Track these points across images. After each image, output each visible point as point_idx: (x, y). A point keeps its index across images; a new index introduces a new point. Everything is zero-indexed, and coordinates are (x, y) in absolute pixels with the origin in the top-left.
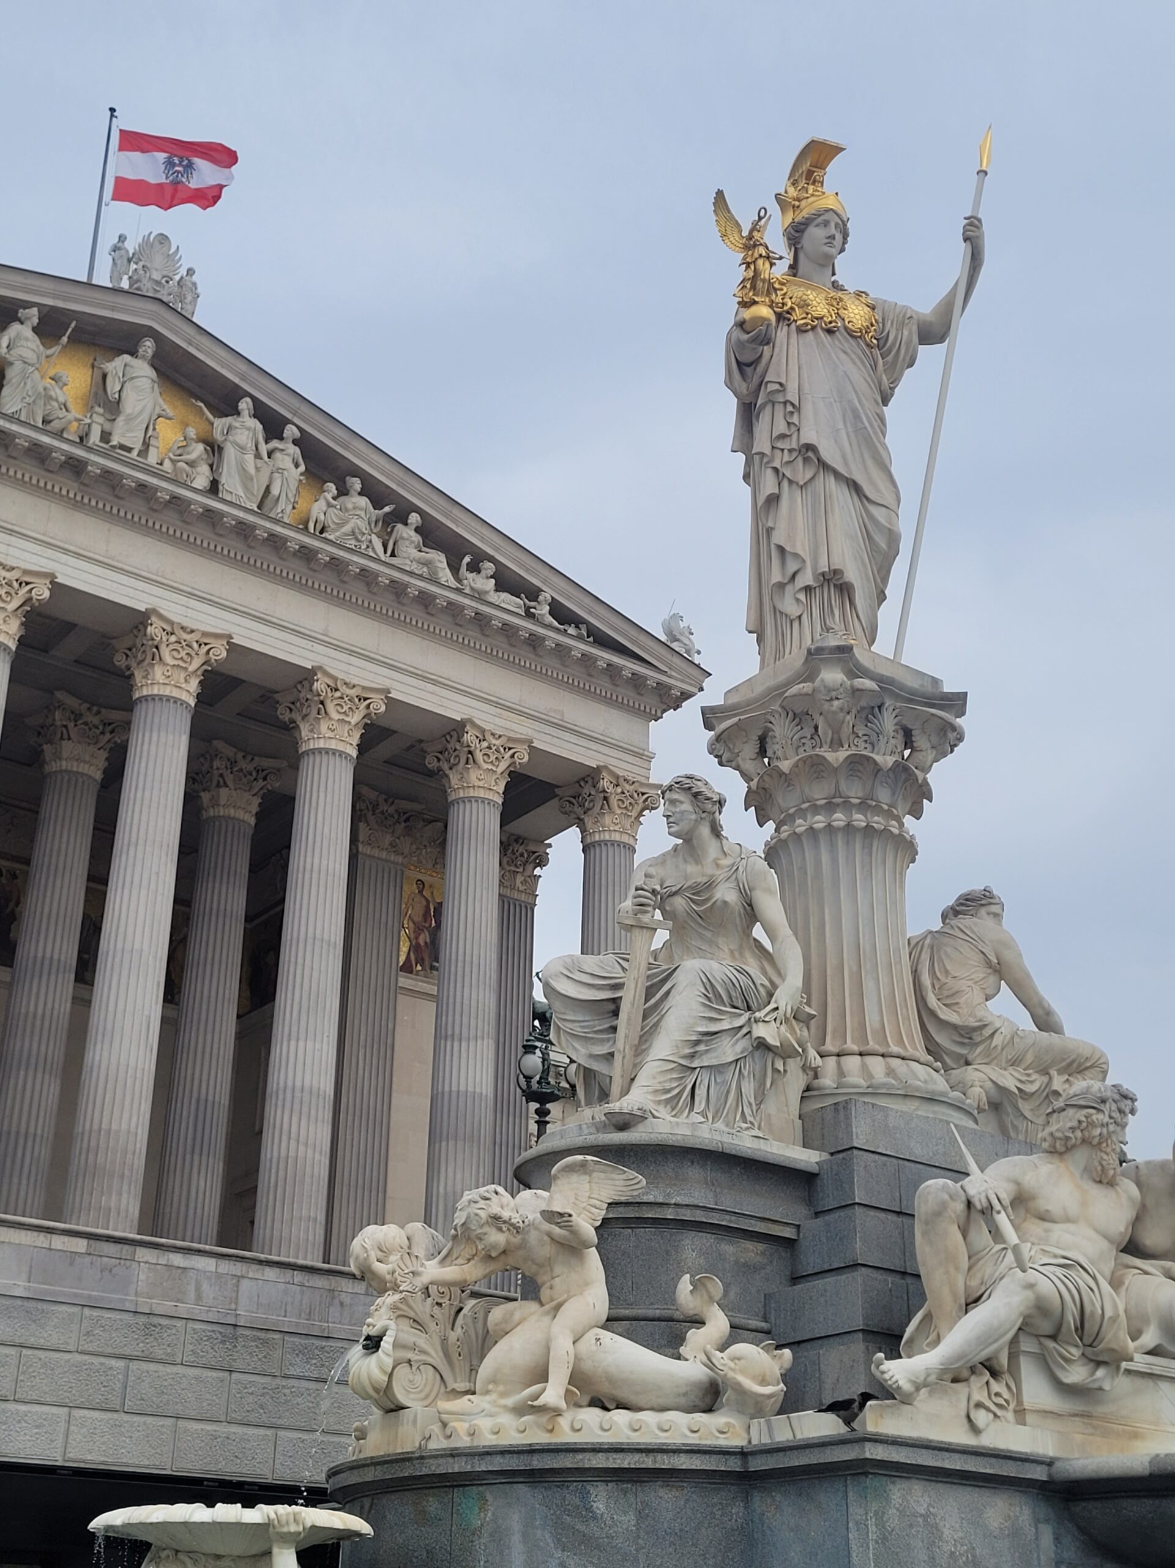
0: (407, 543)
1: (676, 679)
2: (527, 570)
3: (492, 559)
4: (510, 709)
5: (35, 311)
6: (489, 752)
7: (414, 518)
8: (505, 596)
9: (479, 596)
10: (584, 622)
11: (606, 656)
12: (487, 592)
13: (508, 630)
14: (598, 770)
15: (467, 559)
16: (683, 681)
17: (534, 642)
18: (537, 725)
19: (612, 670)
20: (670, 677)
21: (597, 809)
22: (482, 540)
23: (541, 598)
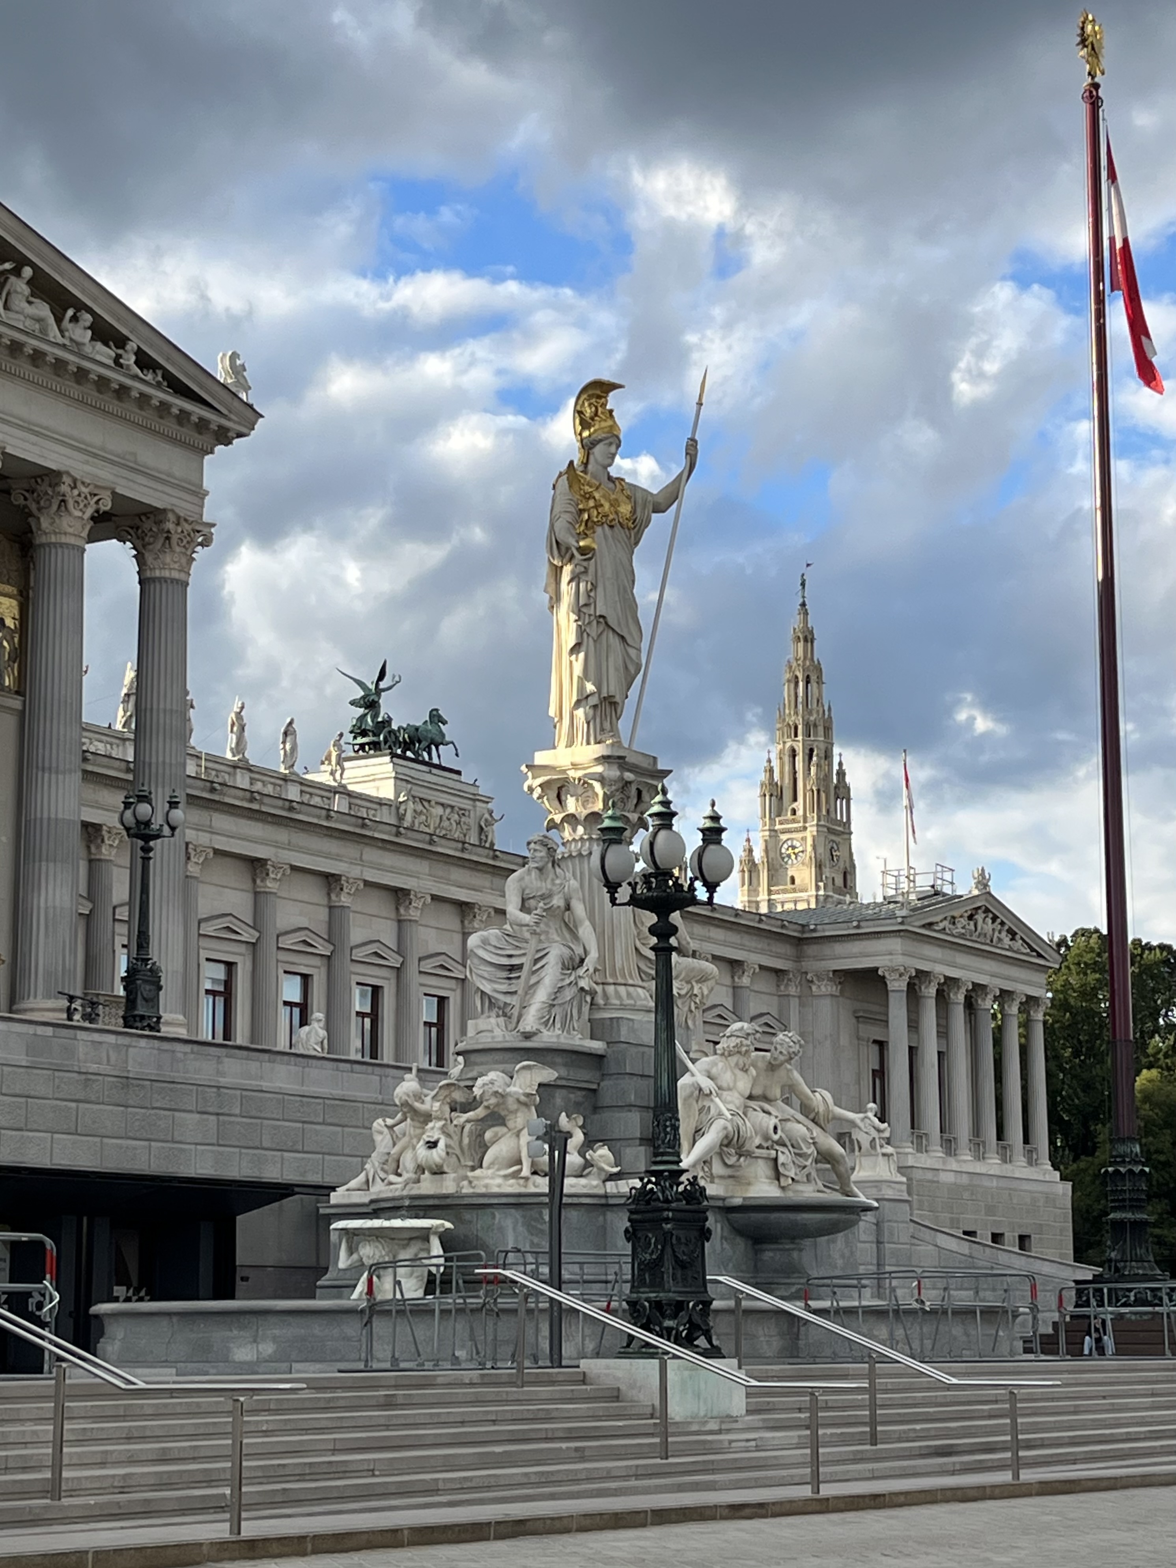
0: (20, 296)
1: (235, 422)
2: (118, 320)
3: (90, 311)
4: (95, 456)
6: (80, 499)
7: (27, 272)
8: (99, 346)
9: (76, 347)
10: (161, 367)
11: (180, 403)
12: (84, 344)
13: (102, 383)
14: (164, 511)
15: (70, 312)
16: (239, 423)
17: (122, 392)
18: (116, 470)
19: (183, 417)
20: (229, 420)
21: (159, 545)
22: (83, 291)
23: (128, 347)
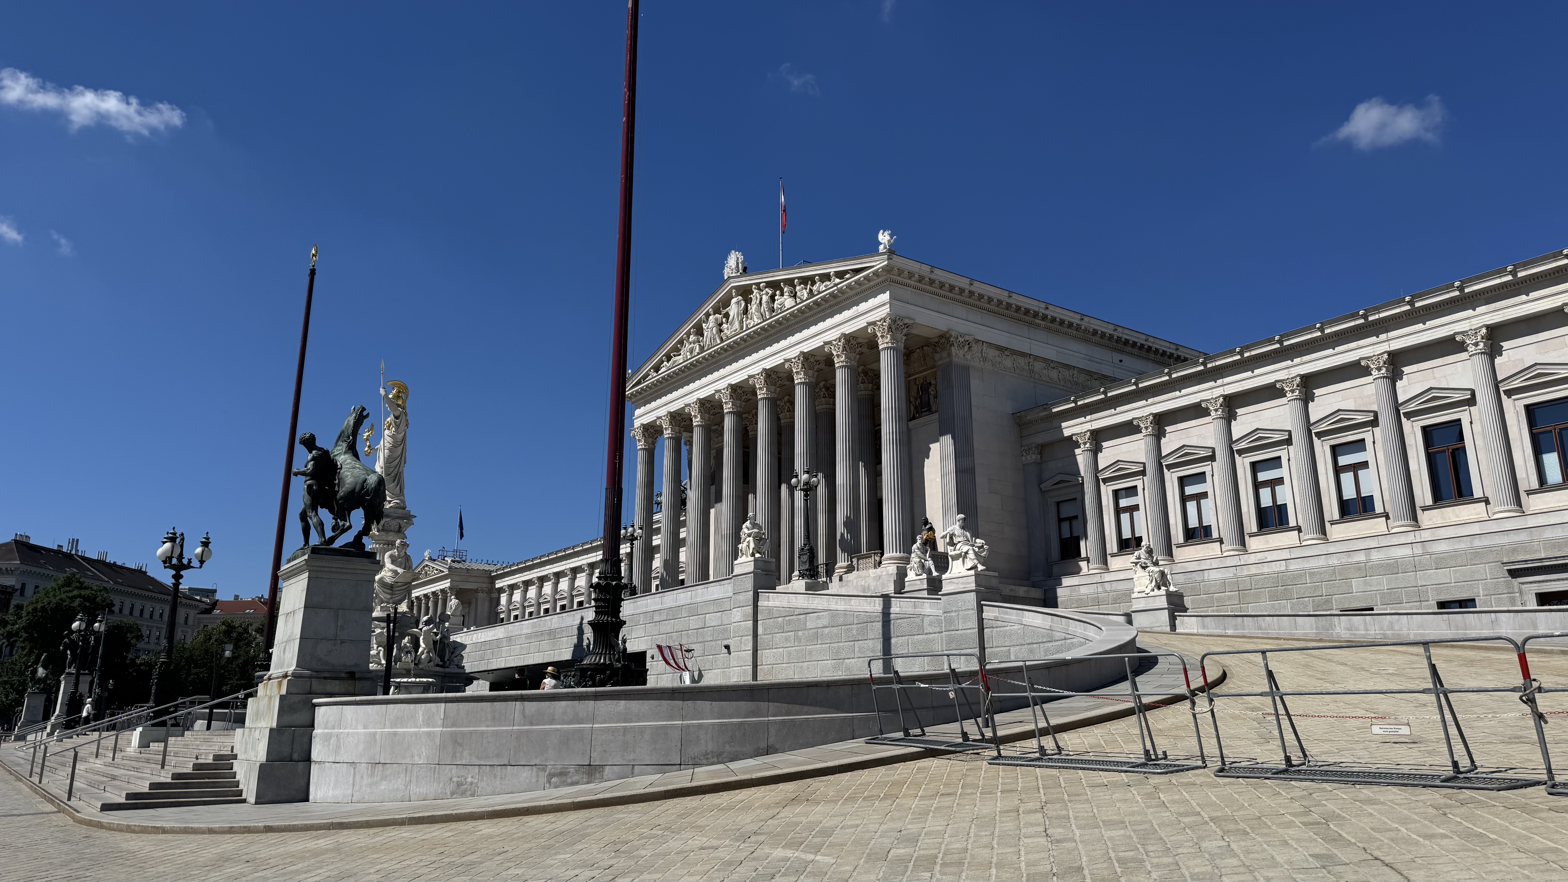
5: (711, 310)
7: (796, 282)
8: (827, 283)
10: (848, 270)
12: (819, 288)
15: (811, 282)
23: (832, 275)
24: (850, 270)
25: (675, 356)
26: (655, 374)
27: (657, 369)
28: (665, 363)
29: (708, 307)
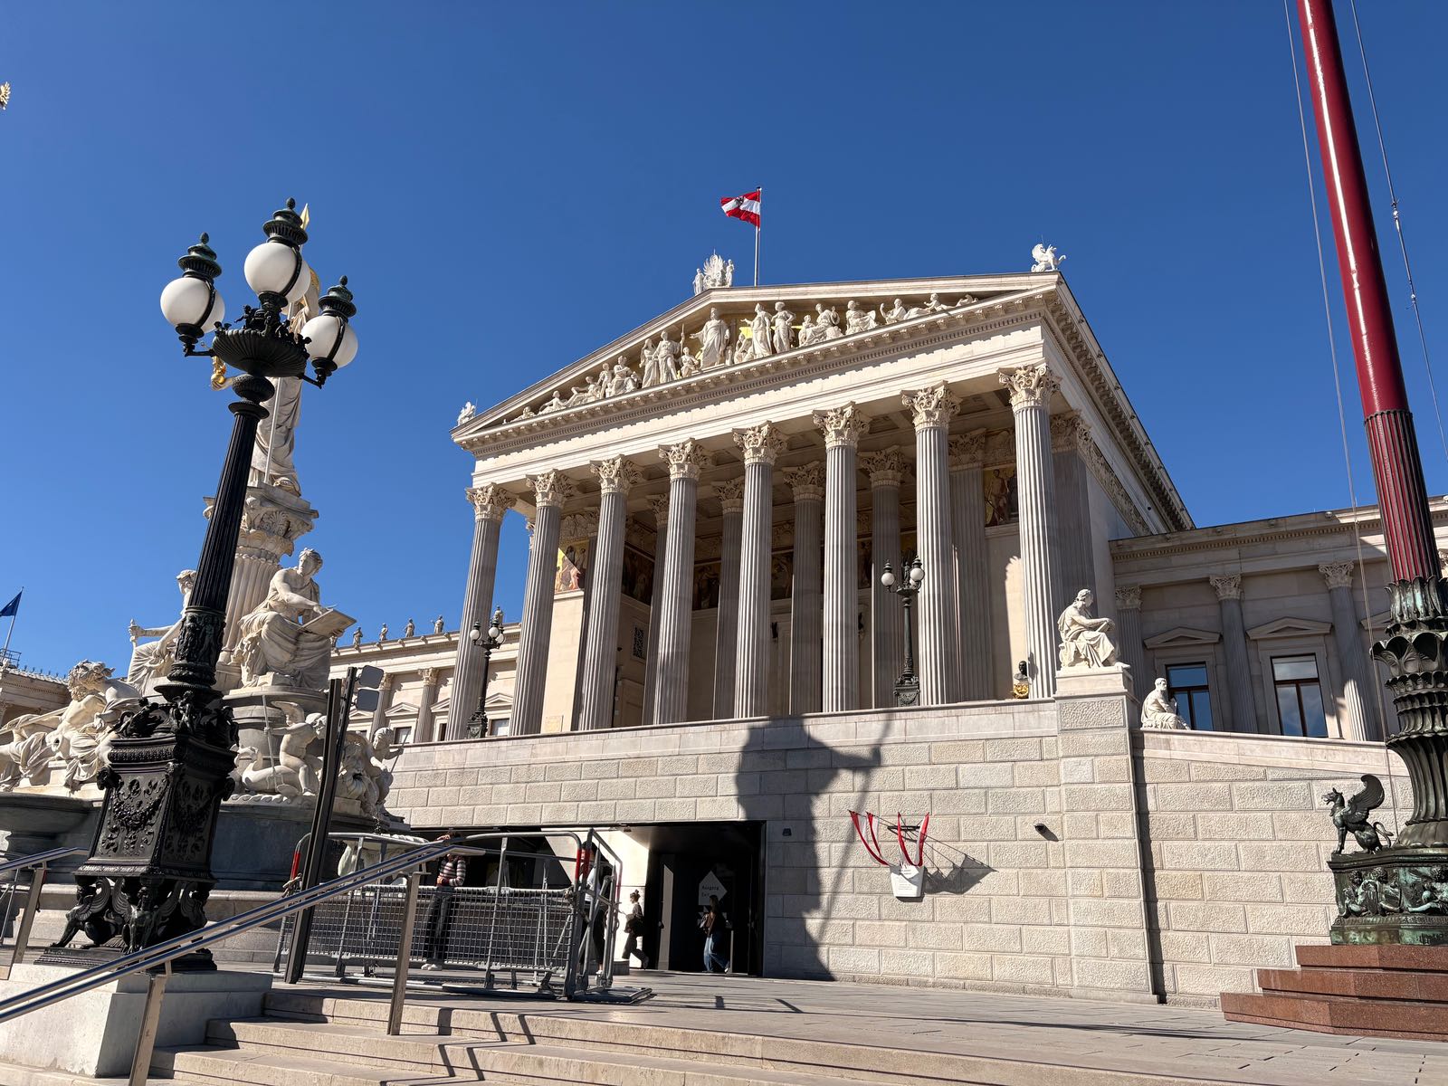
1: (1036, 289)
3: (898, 296)
4: (933, 370)
5: (663, 333)
7: (850, 304)
8: (911, 311)
12: (901, 316)
13: (916, 329)
15: (882, 306)
16: (1042, 287)
17: (933, 327)
18: (953, 369)
19: (988, 312)
20: (1031, 290)
23: (930, 300)
24: (969, 293)
25: (579, 392)
26: (532, 414)
27: (536, 407)
28: (555, 401)
29: (662, 326)
